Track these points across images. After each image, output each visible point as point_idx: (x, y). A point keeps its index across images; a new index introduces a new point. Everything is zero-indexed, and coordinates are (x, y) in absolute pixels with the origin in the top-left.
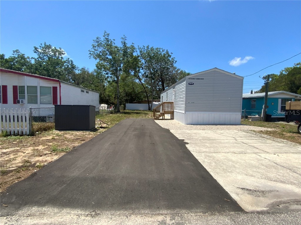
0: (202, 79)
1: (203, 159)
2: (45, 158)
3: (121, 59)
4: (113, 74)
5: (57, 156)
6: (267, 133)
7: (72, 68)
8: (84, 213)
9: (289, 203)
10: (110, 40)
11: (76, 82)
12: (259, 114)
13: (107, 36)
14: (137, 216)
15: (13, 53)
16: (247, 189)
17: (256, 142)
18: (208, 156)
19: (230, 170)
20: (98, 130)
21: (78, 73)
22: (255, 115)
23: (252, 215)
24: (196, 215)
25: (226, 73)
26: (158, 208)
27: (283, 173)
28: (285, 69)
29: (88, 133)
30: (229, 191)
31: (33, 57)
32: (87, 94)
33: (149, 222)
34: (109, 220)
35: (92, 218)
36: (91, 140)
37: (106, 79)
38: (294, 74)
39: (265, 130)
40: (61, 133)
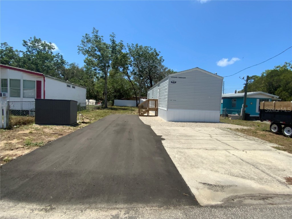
0: (184, 78)
1: (175, 155)
2: (16, 152)
3: (110, 56)
4: (101, 70)
5: (29, 150)
6: (242, 131)
7: (62, 62)
8: (39, 207)
9: (244, 197)
10: (99, 36)
11: (66, 77)
12: (239, 112)
13: (96, 33)
14: (92, 210)
15: (1, 46)
16: (208, 184)
17: (230, 140)
18: (180, 152)
19: (197, 166)
20: (79, 125)
21: (67, 69)
22: (235, 114)
23: (205, 209)
24: (151, 209)
25: (207, 73)
26: (116, 202)
27: (246, 169)
28: (266, 71)
29: (68, 127)
30: (191, 186)
31: (22, 51)
32: (73, 89)
33: (102, 216)
34: (62, 214)
35: (46, 212)
36: (69, 135)
37: (95, 75)
38: (272, 76)
39: (241, 128)
40: (40, 127)
